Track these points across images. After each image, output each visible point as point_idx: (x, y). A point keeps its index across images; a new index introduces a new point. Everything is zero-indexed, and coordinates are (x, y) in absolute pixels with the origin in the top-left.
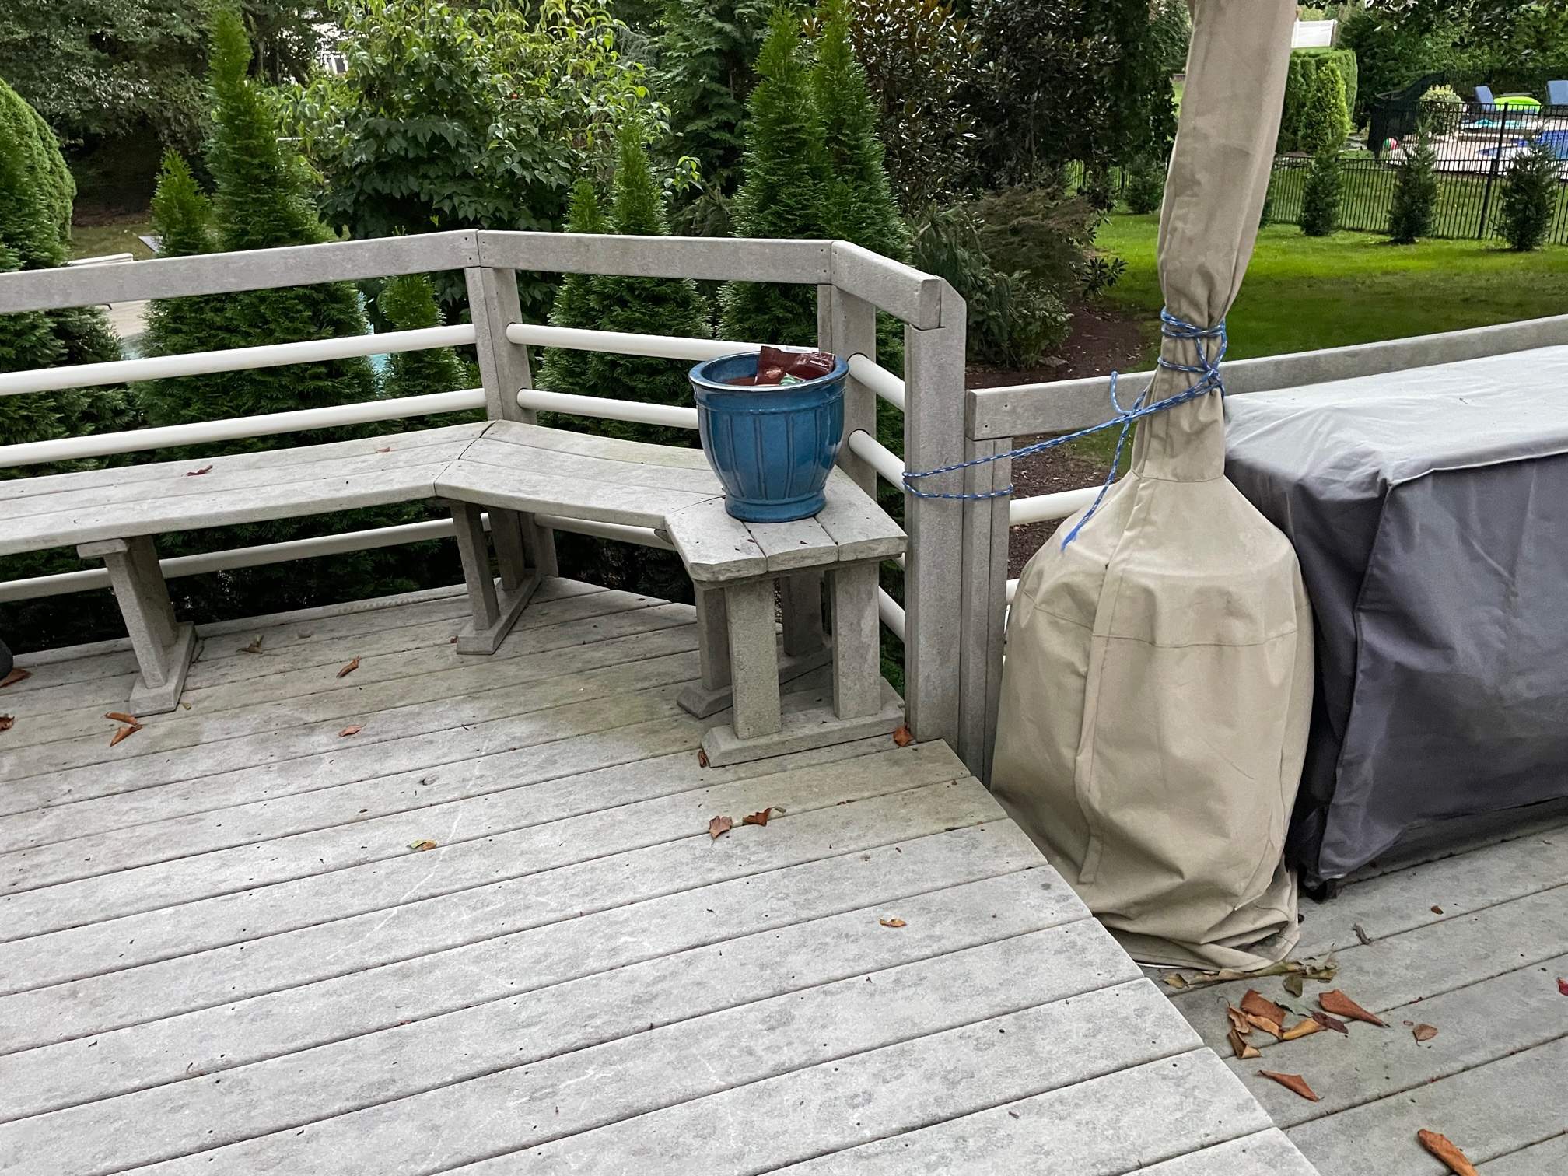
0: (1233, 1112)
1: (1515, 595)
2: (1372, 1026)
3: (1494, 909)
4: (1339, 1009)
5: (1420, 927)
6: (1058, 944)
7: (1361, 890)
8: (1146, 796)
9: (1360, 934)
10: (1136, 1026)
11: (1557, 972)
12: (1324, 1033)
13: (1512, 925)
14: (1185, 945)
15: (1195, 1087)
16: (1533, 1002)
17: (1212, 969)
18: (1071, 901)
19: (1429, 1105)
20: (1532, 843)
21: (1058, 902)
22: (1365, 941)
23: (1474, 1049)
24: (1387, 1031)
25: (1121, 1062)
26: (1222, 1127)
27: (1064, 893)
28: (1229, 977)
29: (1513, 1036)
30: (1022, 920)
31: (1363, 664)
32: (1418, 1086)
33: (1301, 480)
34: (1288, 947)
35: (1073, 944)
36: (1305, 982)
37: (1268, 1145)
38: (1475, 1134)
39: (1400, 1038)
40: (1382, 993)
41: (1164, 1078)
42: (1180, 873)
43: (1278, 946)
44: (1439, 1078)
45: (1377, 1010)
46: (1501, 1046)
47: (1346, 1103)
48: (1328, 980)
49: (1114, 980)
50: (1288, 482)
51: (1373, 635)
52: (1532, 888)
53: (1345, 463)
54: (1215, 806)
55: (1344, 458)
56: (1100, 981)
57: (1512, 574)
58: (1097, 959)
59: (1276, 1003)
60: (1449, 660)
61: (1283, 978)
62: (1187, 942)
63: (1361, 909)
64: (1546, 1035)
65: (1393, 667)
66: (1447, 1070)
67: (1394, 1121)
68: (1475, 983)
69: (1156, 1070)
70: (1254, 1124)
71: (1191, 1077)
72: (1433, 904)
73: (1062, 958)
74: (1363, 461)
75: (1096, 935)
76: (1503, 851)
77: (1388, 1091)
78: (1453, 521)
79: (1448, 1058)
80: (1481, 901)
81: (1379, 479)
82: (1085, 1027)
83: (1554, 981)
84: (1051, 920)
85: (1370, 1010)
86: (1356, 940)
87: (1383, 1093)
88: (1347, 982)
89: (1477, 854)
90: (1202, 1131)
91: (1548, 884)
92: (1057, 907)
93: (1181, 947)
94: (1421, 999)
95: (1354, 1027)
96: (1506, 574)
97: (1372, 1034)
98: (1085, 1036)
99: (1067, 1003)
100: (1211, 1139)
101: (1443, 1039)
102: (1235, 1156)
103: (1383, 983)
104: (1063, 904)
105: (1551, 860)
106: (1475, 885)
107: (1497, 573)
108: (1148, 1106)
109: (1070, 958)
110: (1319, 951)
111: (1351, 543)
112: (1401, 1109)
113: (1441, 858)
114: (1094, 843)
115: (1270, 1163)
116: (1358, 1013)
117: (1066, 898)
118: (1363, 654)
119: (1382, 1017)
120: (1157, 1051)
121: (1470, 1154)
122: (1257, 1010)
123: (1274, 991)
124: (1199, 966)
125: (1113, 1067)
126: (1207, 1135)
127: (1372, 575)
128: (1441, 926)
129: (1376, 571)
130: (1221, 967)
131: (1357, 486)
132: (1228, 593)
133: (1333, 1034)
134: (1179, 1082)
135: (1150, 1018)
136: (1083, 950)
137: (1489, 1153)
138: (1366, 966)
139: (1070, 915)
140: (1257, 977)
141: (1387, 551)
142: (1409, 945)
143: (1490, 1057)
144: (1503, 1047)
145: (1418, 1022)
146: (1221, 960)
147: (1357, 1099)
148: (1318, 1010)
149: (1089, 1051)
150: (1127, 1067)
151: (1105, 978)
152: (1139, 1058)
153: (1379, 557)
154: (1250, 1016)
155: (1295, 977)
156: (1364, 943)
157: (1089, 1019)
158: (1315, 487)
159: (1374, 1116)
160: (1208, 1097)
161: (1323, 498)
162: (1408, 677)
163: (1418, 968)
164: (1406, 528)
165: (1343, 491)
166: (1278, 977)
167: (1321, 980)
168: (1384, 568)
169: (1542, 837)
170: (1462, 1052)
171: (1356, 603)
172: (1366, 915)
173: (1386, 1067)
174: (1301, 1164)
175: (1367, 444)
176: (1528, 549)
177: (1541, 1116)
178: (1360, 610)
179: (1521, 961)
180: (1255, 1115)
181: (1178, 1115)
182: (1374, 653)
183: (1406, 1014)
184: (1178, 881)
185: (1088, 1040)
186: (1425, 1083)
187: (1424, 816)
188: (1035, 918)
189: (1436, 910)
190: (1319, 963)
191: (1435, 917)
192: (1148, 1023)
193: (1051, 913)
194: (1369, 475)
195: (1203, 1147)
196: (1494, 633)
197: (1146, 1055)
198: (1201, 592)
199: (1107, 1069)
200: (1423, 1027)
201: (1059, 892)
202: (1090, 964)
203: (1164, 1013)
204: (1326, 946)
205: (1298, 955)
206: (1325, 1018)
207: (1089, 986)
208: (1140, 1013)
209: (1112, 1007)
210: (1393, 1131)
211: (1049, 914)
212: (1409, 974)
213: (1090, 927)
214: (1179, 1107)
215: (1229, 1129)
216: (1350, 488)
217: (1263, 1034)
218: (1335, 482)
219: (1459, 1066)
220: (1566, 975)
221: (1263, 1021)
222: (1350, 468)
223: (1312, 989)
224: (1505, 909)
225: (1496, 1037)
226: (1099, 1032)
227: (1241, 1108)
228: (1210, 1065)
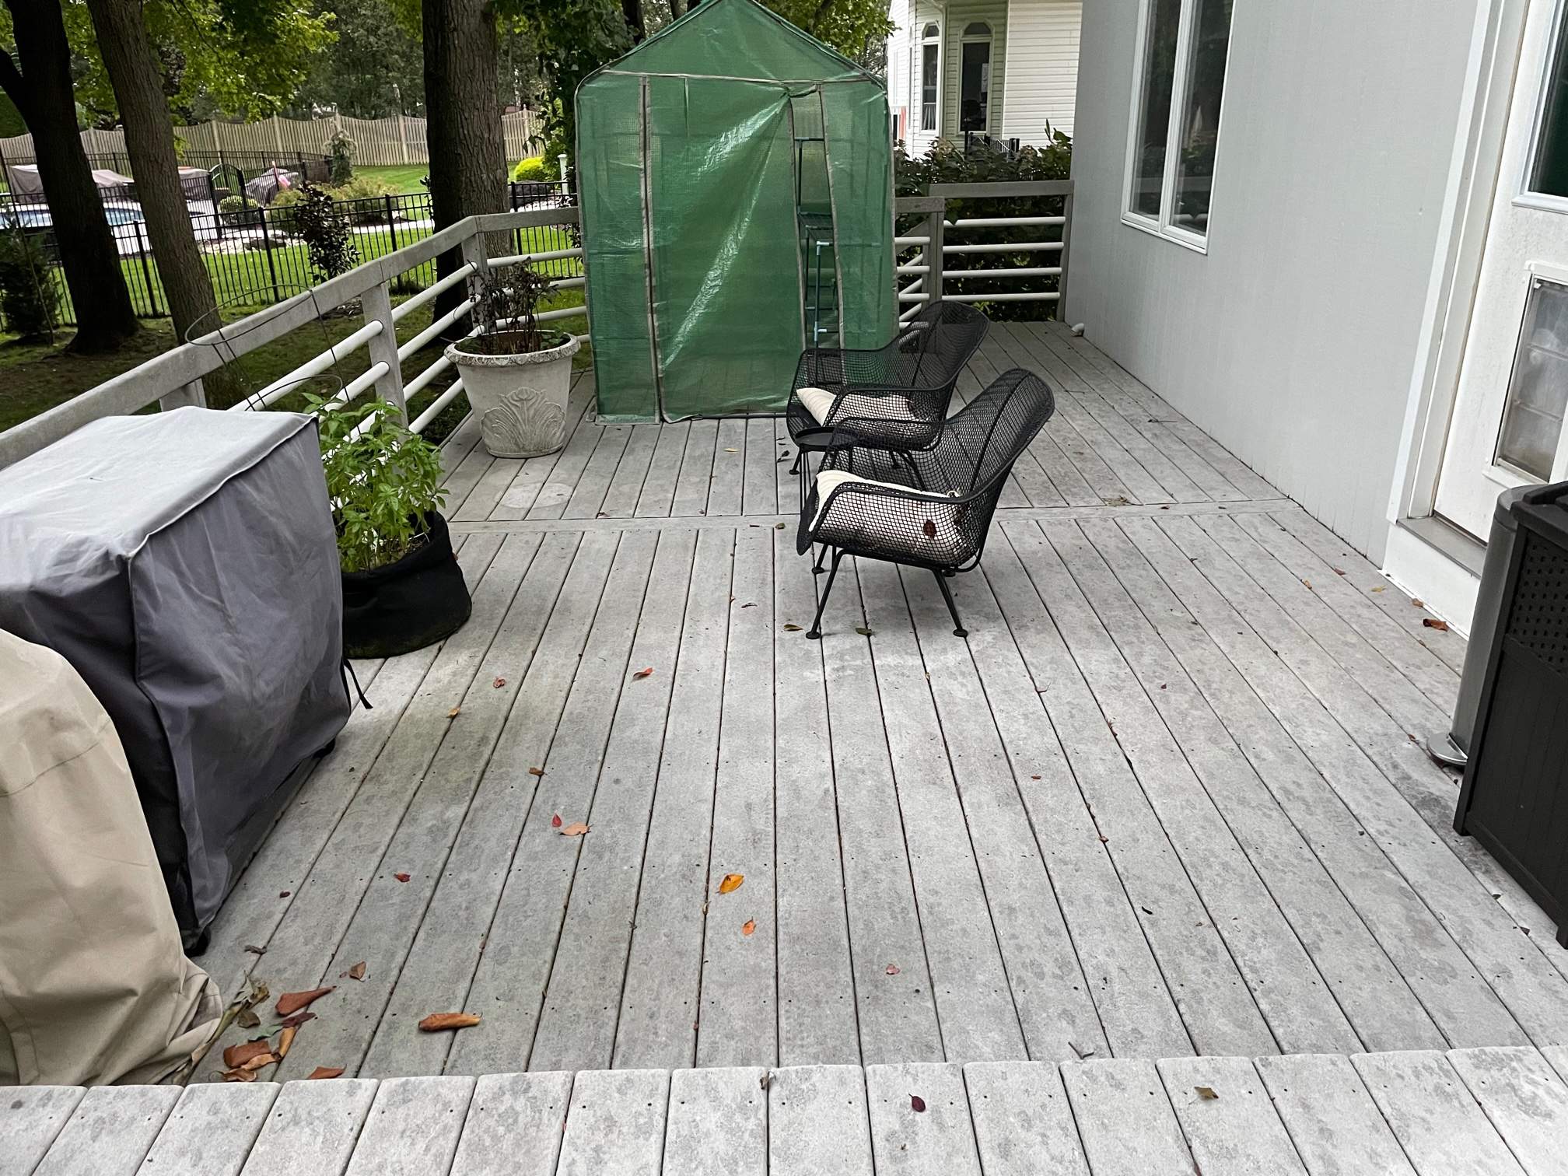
0: (349, 1100)
1: (230, 617)
2: (324, 998)
3: (316, 866)
4: (295, 1006)
5: (285, 913)
6: (88, 1132)
7: (222, 923)
8: (64, 947)
9: (255, 951)
10: (222, 1121)
11: (390, 873)
12: (301, 1030)
13: (337, 866)
14: (154, 1060)
15: (309, 1113)
16: (396, 900)
17: (183, 1062)
18: (55, 1094)
19: (405, 1008)
20: (295, 811)
21: (44, 1106)
22: (261, 953)
23: (393, 955)
24: (337, 991)
25: (241, 1154)
26: (353, 1115)
27: (40, 1094)
28: (201, 1055)
29: (405, 928)
30: (29, 1148)
31: (166, 722)
32: (387, 1004)
33: (31, 586)
34: (219, 999)
35: (101, 1120)
36: (254, 1010)
37: (392, 1094)
38: (444, 998)
39: (348, 987)
40: (307, 973)
41: (283, 1129)
42: (131, 992)
43: (212, 1004)
44: (393, 989)
45: (316, 985)
46: (405, 939)
47: (360, 1055)
48: (267, 996)
49: (165, 1111)
50: (17, 594)
51: (163, 695)
52: (325, 837)
53: (64, 557)
54: (133, 910)
55: (61, 553)
56: (156, 1121)
57: (222, 601)
58: (134, 1110)
59: (250, 1041)
60: (220, 687)
61: (235, 1023)
62: (152, 1057)
63: (236, 934)
64: (420, 912)
65: (186, 714)
66: (393, 979)
67: (398, 1036)
68: (353, 918)
69: (272, 1130)
70: (370, 1093)
71: (300, 1110)
72: (279, 893)
73: (104, 1137)
74: (82, 549)
75: (111, 1096)
76: (285, 826)
77: (375, 1023)
78: (173, 574)
79: (385, 973)
80: (305, 867)
81: (112, 558)
82: (186, 1161)
83: (393, 879)
84: (56, 1124)
85: (313, 988)
86: (255, 957)
87: (374, 1029)
88: (280, 986)
89: (273, 839)
90: (346, 1131)
91: (332, 827)
92: (49, 1108)
93: (151, 1065)
94: (333, 956)
95: (313, 1008)
96: (216, 601)
97: (330, 1001)
98: (194, 1165)
99: (150, 1161)
100: (356, 1128)
101: (372, 966)
102: (381, 1121)
103: (301, 967)
104: (51, 1103)
105: (318, 811)
106: (291, 861)
107: (214, 605)
108: (295, 1155)
109: (111, 1132)
110: (239, 984)
111: (110, 623)
112: (393, 1027)
113: (251, 861)
114: (18, 1037)
115: (405, 1101)
116: (309, 996)
117: (49, 1096)
118: (162, 713)
119: (324, 986)
120: (256, 1121)
121: (455, 1009)
122: (243, 1058)
123: (240, 1036)
124: (171, 1070)
125: (240, 1163)
126: (352, 1129)
127: (141, 643)
128: (297, 903)
129: (144, 638)
130: (188, 1054)
131: (90, 572)
132: (47, 711)
133: (307, 1025)
134: (295, 1120)
135: (226, 1107)
136: (115, 1116)
137: (462, 1001)
138: (281, 965)
139: (68, 1105)
140: (219, 1037)
141: (146, 617)
142: (292, 932)
143: (406, 951)
144: (407, 939)
145: (348, 968)
146: (186, 1048)
147: (364, 1046)
148: (280, 1020)
149: (210, 1171)
150: (249, 1152)
151: (157, 1117)
152: (250, 1138)
153: (141, 624)
154: (243, 1067)
155: (243, 1013)
156: (261, 954)
157: (182, 1153)
158: (52, 588)
159: (384, 1044)
160: (325, 1109)
161: (64, 594)
162: (198, 714)
163: (313, 938)
164: (150, 592)
165: (77, 580)
166: (231, 1027)
167: (262, 1000)
168: (149, 632)
169: (297, 801)
170: (389, 962)
171: (134, 675)
172: (244, 934)
173: (359, 1012)
174: (421, 1083)
175: (73, 535)
176: (223, 579)
177: (463, 955)
178: (141, 678)
179: (364, 884)
180: (363, 1087)
181: (320, 1139)
182: (172, 710)
183: (335, 970)
184: (132, 1001)
185: (201, 1165)
186: (389, 1000)
187: (230, 833)
188: (41, 1134)
189: (283, 895)
190: (249, 990)
191: (286, 901)
192: (228, 1110)
193: (49, 1119)
194: (99, 559)
195: (357, 1139)
196: (233, 651)
197: (253, 1130)
198: (24, 722)
199: (237, 1168)
200: (354, 969)
201: (35, 1099)
202: (133, 1119)
203: (232, 1094)
204: (240, 977)
205: (230, 999)
206: (293, 1019)
207: (151, 1134)
208: (214, 1110)
209: (190, 1127)
210: (404, 1043)
211: (47, 1121)
212: (310, 947)
213: (98, 1097)
214: (315, 1134)
215: (359, 1113)
216: (85, 576)
217: (263, 1069)
218: (66, 576)
219: (395, 972)
220: (396, 870)
221: (255, 1060)
222: (74, 559)
223: (264, 1011)
224: (323, 860)
225: (397, 937)
226: (201, 1154)
227: (351, 1093)
228: (302, 1091)
